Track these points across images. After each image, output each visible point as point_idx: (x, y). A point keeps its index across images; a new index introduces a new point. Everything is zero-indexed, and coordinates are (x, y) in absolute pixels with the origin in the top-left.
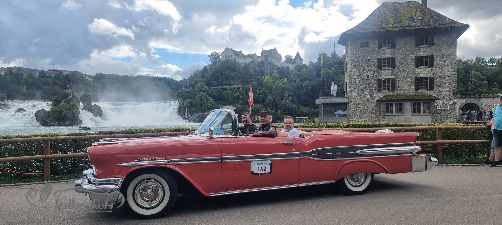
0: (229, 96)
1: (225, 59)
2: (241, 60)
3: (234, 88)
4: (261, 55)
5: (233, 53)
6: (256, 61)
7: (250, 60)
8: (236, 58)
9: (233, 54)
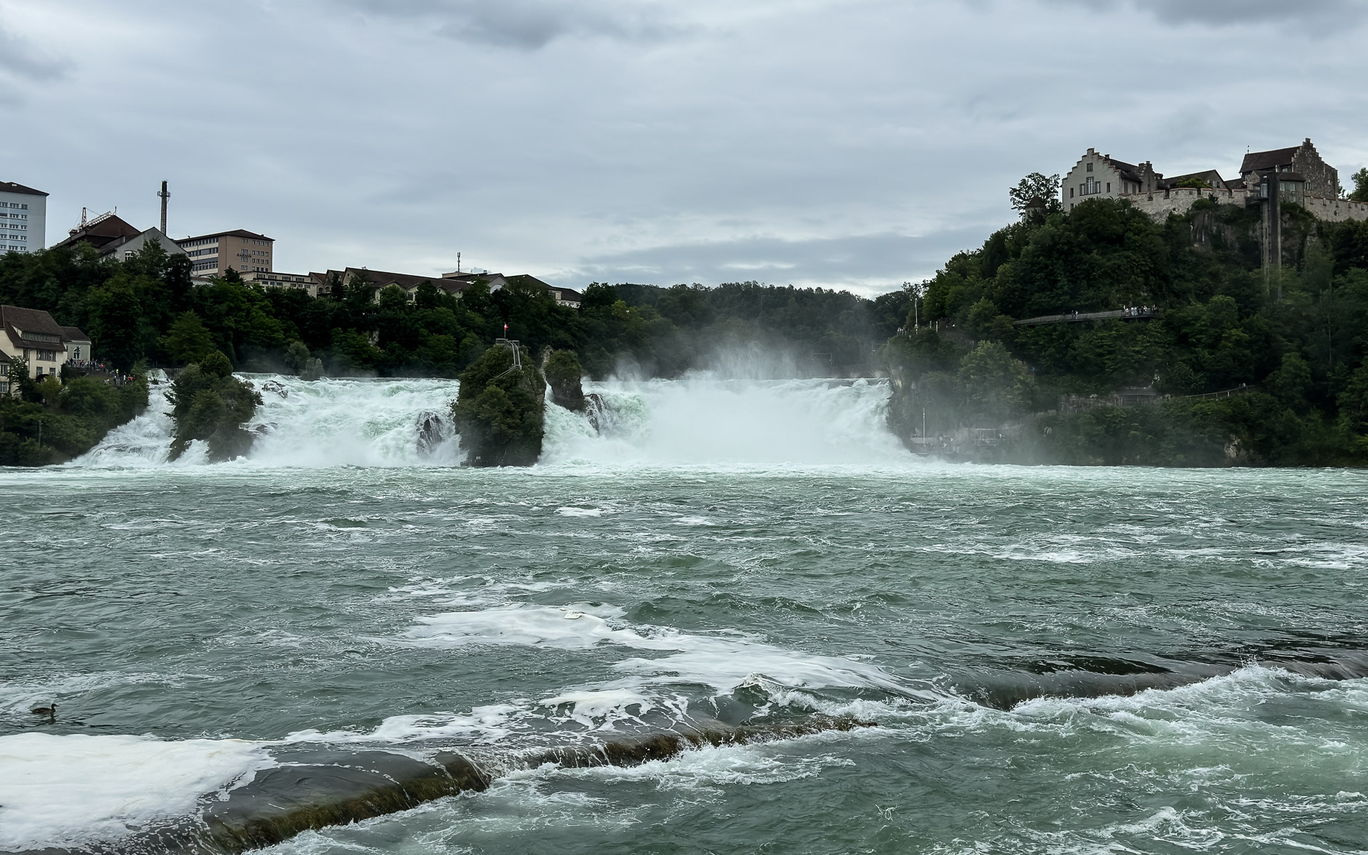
0: (1101, 355)
1: (1078, 200)
2: (1150, 199)
3: (1127, 320)
4: (1239, 176)
5: (1117, 176)
6: (1223, 199)
7: (1195, 197)
8: (1130, 191)
9: (1114, 178)
